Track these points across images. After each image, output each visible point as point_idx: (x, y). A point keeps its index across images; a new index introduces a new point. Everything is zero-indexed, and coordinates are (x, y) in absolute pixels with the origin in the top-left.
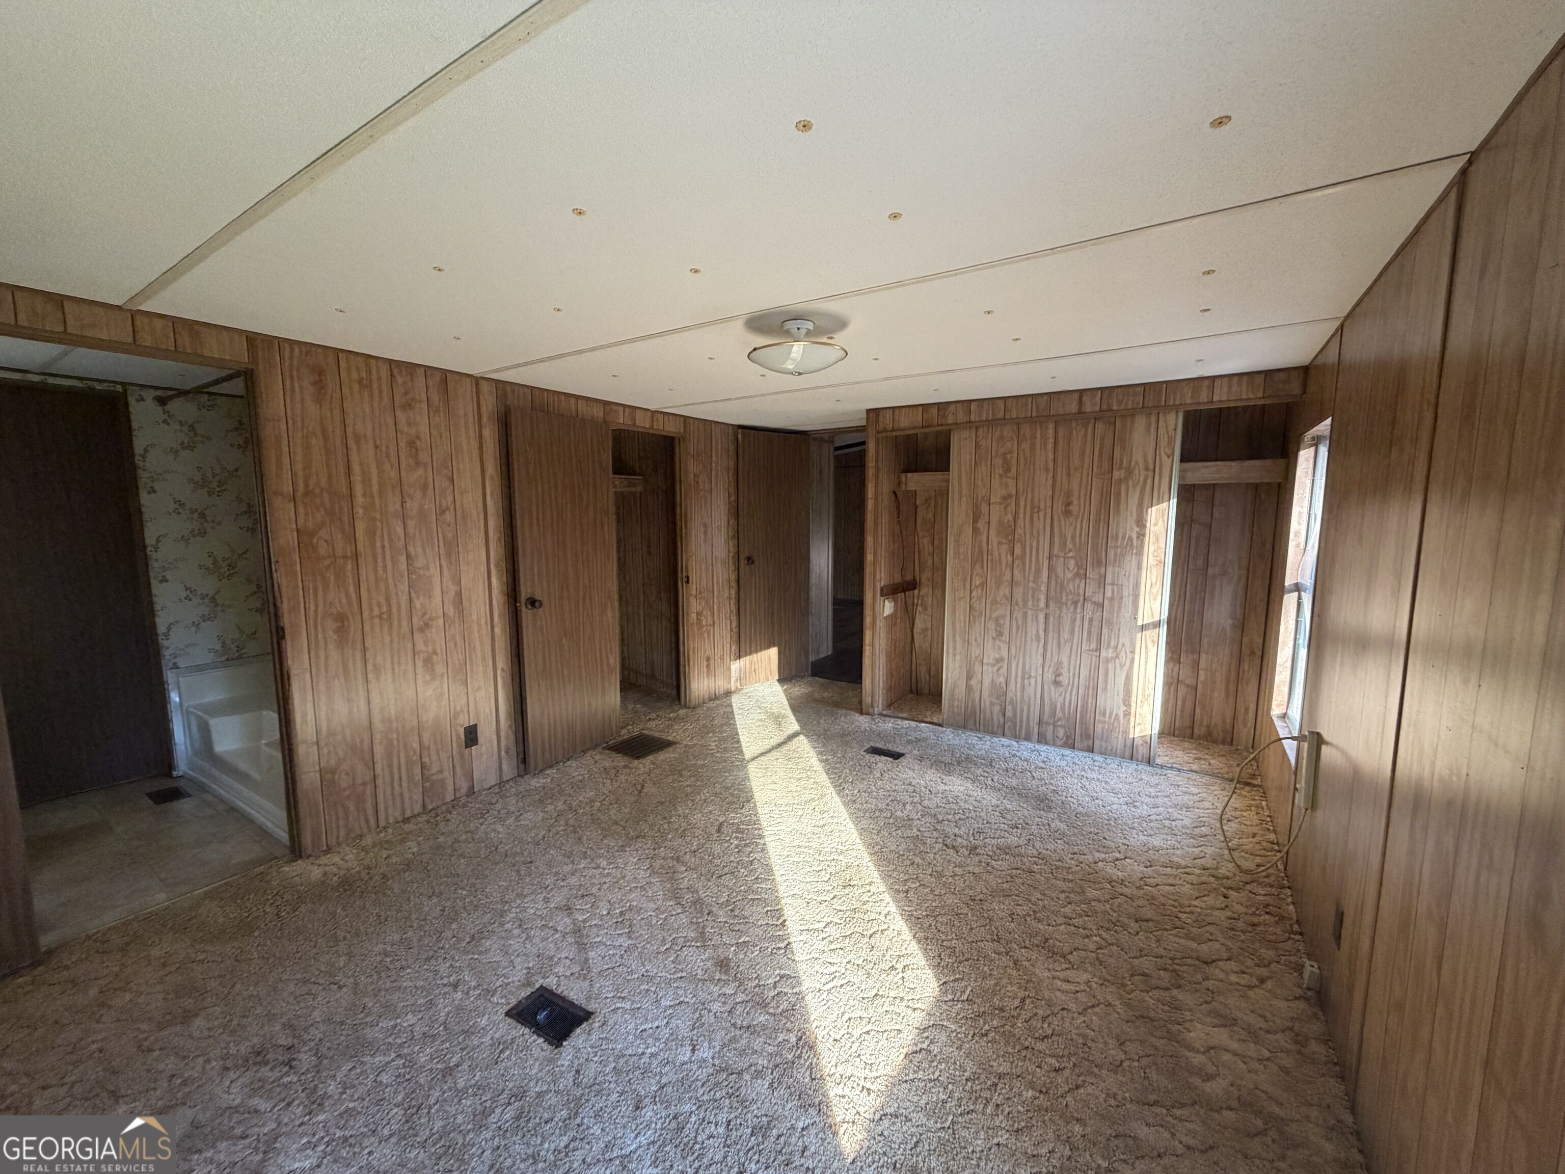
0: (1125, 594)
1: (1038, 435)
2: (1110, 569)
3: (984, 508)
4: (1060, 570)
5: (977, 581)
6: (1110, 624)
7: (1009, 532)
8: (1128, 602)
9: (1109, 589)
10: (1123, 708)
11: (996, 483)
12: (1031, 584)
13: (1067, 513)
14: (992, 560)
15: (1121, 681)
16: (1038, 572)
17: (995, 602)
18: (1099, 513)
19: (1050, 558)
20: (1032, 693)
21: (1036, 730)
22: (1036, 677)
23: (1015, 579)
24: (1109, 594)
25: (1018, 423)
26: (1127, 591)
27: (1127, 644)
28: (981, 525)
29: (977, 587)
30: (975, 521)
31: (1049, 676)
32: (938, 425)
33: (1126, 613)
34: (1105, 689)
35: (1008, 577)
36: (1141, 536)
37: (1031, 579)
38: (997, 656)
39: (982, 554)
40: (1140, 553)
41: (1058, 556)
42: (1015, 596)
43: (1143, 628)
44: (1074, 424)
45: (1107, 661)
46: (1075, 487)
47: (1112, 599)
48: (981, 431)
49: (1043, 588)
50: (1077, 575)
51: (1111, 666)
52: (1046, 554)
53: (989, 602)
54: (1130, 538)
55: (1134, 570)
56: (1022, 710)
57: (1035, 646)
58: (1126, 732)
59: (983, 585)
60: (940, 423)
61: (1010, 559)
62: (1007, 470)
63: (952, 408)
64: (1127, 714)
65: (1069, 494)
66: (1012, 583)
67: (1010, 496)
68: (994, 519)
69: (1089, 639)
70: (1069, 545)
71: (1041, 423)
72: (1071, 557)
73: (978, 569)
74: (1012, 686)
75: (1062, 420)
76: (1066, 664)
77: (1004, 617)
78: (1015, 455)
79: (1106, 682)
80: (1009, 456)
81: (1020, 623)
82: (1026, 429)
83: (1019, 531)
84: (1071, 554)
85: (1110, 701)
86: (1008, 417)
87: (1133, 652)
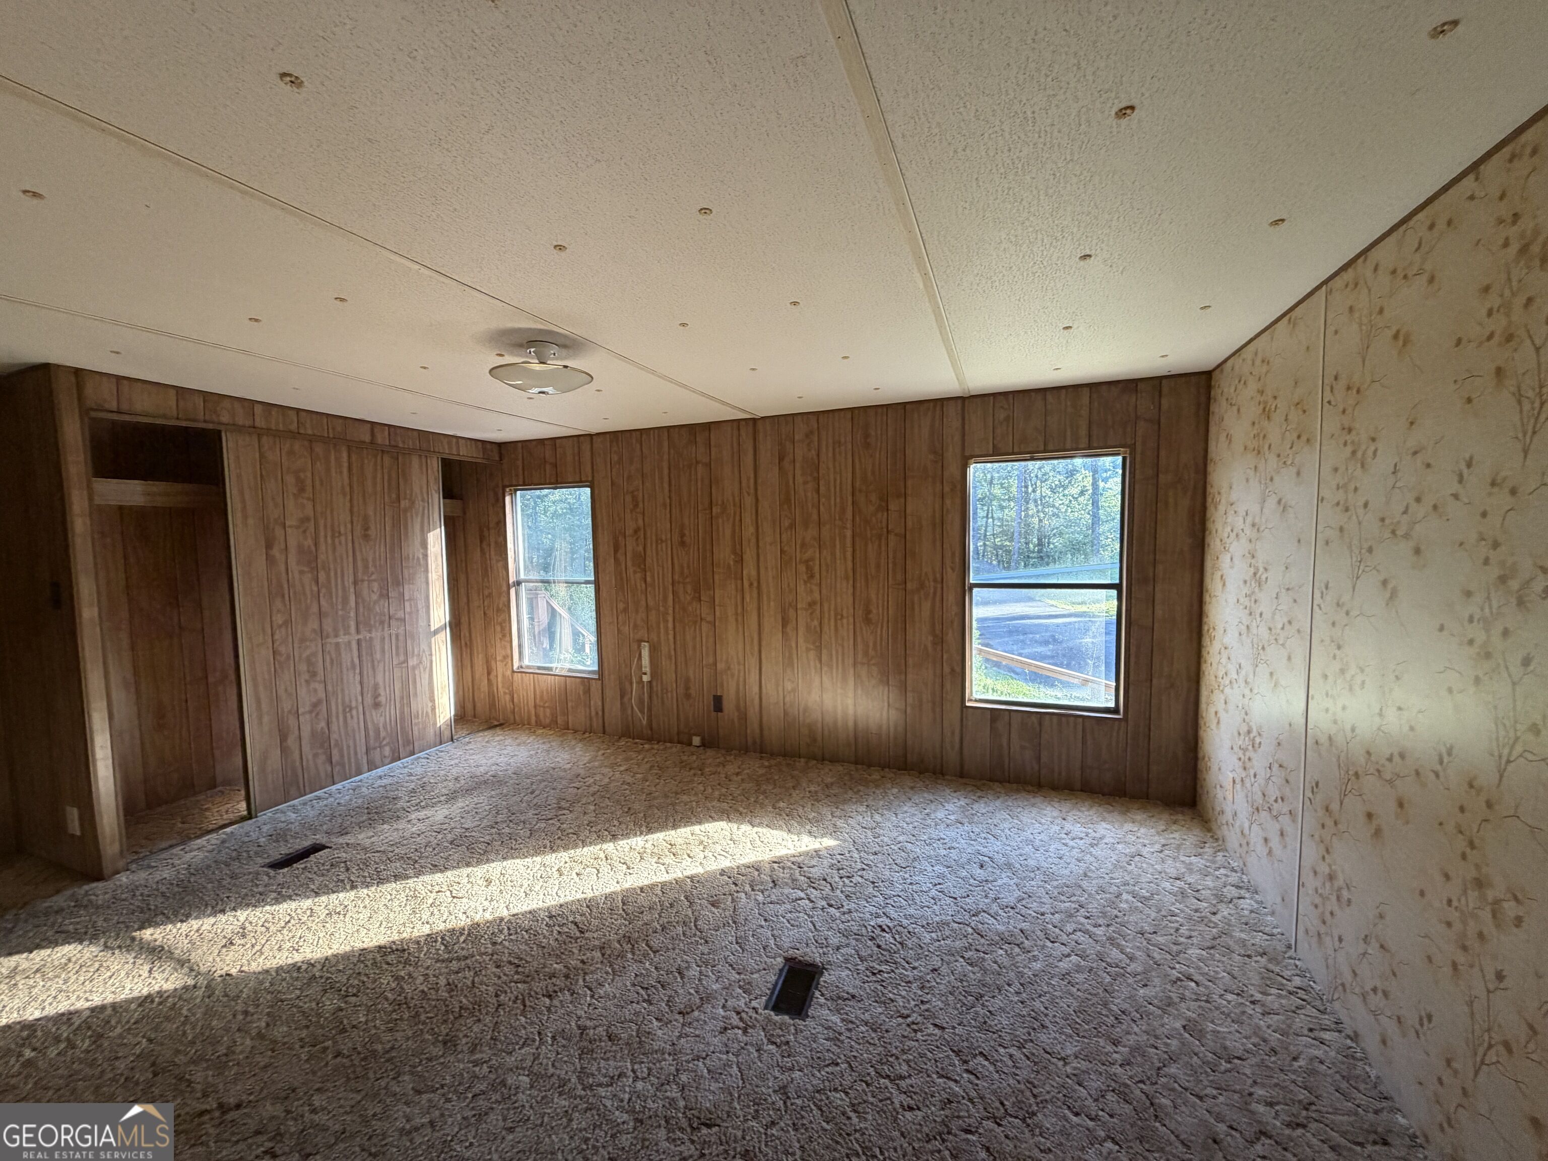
0: (420, 607)
1: (333, 457)
2: (406, 587)
3: (279, 532)
4: (365, 592)
5: (279, 619)
6: (413, 637)
7: (310, 559)
8: (422, 612)
9: (407, 604)
10: (430, 704)
11: (291, 504)
12: (340, 613)
13: (366, 537)
14: (295, 593)
15: (425, 682)
16: (345, 601)
17: (303, 640)
18: (392, 536)
19: (355, 583)
20: (356, 726)
21: (365, 761)
22: (357, 708)
23: (323, 609)
24: (408, 609)
25: (311, 440)
26: (421, 604)
27: (426, 649)
28: (276, 552)
29: (280, 627)
30: (269, 546)
31: (369, 700)
32: (205, 421)
33: (422, 623)
34: (416, 694)
35: (315, 609)
36: (426, 556)
37: (340, 607)
38: (314, 700)
39: (282, 587)
40: (427, 571)
41: (363, 581)
42: (325, 627)
43: (436, 632)
44: (365, 451)
45: (414, 668)
46: (371, 513)
47: (410, 613)
48: (264, 439)
49: (352, 614)
50: (381, 595)
51: (417, 672)
52: (351, 579)
53: (296, 641)
54: (418, 559)
55: (424, 586)
56: (348, 747)
57: (351, 675)
58: (435, 724)
59: (287, 623)
60: (207, 418)
61: (315, 589)
62: (302, 490)
63: (226, 404)
64: (433, 709)
65: (366, 518)
66: (321, 615)
67: (307, 519)
68: (292, 543)
69: (398, 654)
70: (372, 569)
71: (335, 445)
72: (374, 580)
73: (278, 603)
74: (334, 727)
75: (355, 447)
76: (381, 684)
77: (314, 654)
78: (309, 474)
79: (415, 688)
80: (302, 475)
81: (334, 656)
82: (319, 449)
83: (322, 557)
84: (373, 577)
85: (419, 704)
86: (302, 431)
87: (431, 655)
